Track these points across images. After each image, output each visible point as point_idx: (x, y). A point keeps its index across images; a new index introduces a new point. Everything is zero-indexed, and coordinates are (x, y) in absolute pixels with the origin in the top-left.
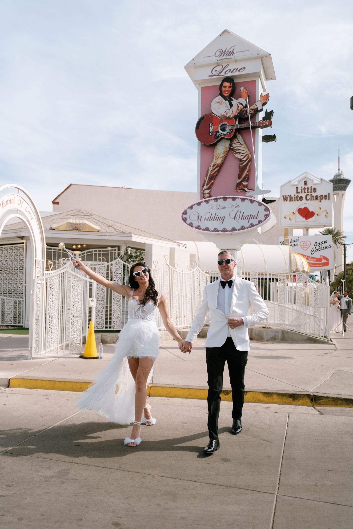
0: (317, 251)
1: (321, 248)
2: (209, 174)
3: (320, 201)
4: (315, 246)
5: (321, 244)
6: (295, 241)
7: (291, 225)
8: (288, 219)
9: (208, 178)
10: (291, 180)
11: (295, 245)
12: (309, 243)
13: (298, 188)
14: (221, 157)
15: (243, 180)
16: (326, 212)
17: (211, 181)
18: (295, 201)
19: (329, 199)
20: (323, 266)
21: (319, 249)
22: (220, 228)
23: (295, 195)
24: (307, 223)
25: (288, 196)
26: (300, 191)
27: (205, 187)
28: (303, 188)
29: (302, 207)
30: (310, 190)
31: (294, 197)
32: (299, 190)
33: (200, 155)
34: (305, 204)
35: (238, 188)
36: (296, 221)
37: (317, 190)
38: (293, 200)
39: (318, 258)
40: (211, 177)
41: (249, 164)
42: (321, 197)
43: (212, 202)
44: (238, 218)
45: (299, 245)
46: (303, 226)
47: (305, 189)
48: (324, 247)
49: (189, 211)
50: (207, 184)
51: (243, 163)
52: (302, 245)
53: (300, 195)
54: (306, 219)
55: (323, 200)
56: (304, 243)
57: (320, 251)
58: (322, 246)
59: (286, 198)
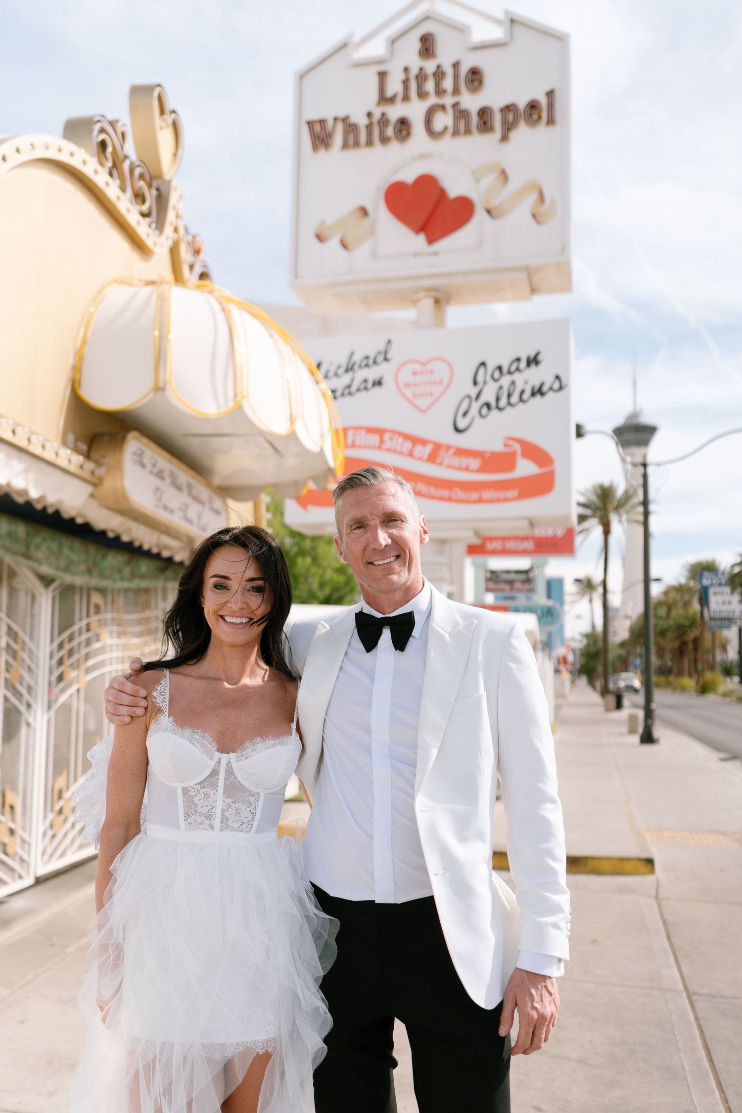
0: (485, 411)
1: (509, 395)
3: (504, 138)
4: (475, 383)
5: (509, 372)
6: (371, 362)
7: (349, 273)
8: (334, 243)
10: (351, 35)
11: (370, 384)
12: (441, 371)
13: (385, 73)
16: (533, 197)
18: (370, 143)
19: (551, 121)
20: (522, 496)
21: (498, 399)
23: (369, 115)
24: (432, 260)
25: (336, 119)
26: (399, 88)
28: (414, 71)
29: (409, 176)
30: (448, 84)
31: (366, 122)
32: (394, 86)
34: (423, 156)
36: (374, 255)
37: (489, 80)
38: (362, 139)
39: (494, 455)
42: (511, 117)
45: (388, 381)
46: (411, 278)
47: (421, 77)
48: (522, 392)
52: (407, 385)
53: (395, 112)
54: (431, 240)
55: (522, 132)
56: (415, 373)
57: (500, 409)
58: (513, 383)
59: (323, 132)
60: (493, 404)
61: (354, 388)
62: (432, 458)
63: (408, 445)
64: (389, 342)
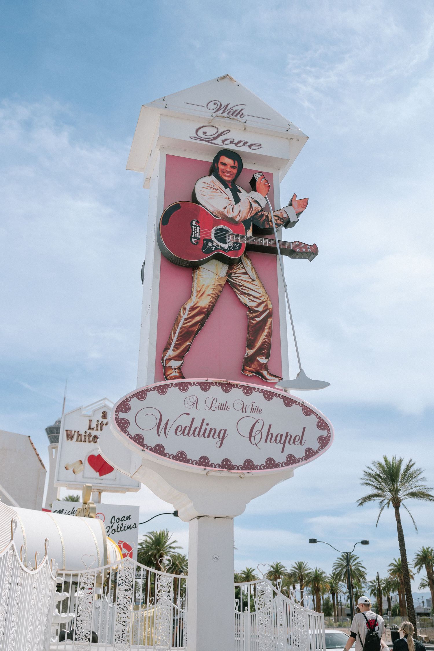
0: (113, 532)
1: (121, 528)
2: (180, 325)
4: (111, 523)
5: (121, 521)
7: (75, 481)
8: (71, 471)
9: (177, 332)
10: (82, 406)
12: (101, 517)
13: (91, 420)
14: (209, 295)
15: (259, 352)
17: (185, 341)
18: (85, 441)
21: (118, 529)
22: (216, 458)
23: (86, 432)
24: (100, 481)
25: (75, 431)
27: (171, 353)
28: (100, 422)
29: (95, 454)
31: (84, 434)
32: (94, 425)
33: (158, 281)
35: (248, 368)
36: (83, 477)
38: (83, 439)
40: (186, 333)
41: (270, 320)
43: (195, 391)
44: (258, 437)
47: (102, 424)
48: (125, 527)
49: (134, 403)
50: (177, 347)
51: (257, 316)
53: (94, 433)
54: (101, 475)
57: (118, 532)
58: (122, 524)
59: (70, 435)
60: (116, 530)
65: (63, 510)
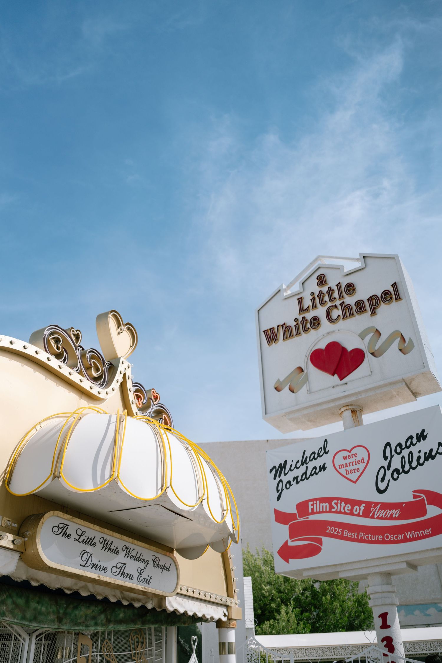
0: (395, 475)
1: (410, 462)
3: (373, 313)
4: (386, 458)
5: (408, 447)
6: (316, 455)
7: (297, 405)
8: (286, 391)
10: (281, 286)
11: (317, 471)
12: (361, 453)
13: (301, 298)
16: (398, 340)
18: (298, 333)
19: (398, 298)
20: (435, 533)
21: (403, 466)
23: (296, 320)
24: (345, 388)
25: (278, 326)
26: (310, 303)
28: (316, 293)
29: (322, 345)
30: (336, 295)
31: (295, 323)
32: (307, 303)
34: (328, 333)
36: (310, 392)
37: (358, 288)
38: (294, 333)
39: (409, 505)
42: (374, 301)
45: (329, 465)
46: (333, 400)
47: (321, 295)
48: (419, 458)
52: (341, 466)
53: (309, 316)
54: (342, 377)
55: (383, 309)
56: (345, 458)
57: (407, 472)
58: (411, 453)
59: (272, 334)
60: (401, 471)
61: (308, 475)
62: (366, 514)
63: (348, 507)
64: (326, 441)
65: (286, 462)
